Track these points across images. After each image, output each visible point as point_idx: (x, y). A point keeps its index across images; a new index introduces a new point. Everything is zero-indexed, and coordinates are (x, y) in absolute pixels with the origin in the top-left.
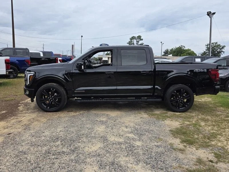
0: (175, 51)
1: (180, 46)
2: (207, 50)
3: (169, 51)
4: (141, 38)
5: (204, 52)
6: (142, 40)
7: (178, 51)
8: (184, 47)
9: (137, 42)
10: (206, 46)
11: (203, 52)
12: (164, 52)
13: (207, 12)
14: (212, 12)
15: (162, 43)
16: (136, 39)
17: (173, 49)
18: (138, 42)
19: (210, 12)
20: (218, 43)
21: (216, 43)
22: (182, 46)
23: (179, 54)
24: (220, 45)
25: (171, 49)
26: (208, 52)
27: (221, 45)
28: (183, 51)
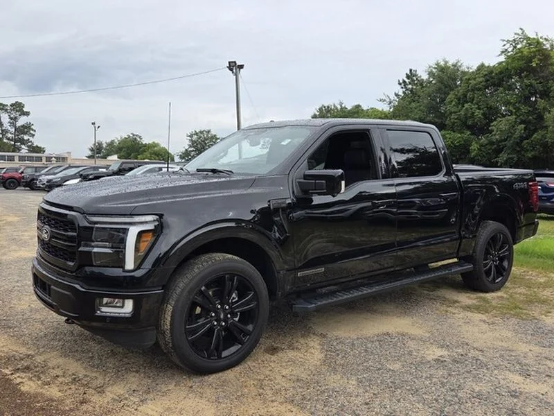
0: (122, 148)
1: (129, 136)
2: (190, 147)
3: (104, 146)
4: (25, 110)
5: (186, 150)
6: (27, 114)
7: (128, 148)
8: (140, 137)
9: (11, 118)
10: (189, 138)
11: (184, 150)
12: (92, 150)
13: (229, 62)
14: (238, 64)
15: (97, 125)
16: (6, 110)
17: (113, 141)
18: (15, 119)
19: (235, 62)
20: (213, 133)
21: (209, 132)
22: (134, 135)
23: (132, 155)
24: (215, 135)
25: (109, 141)
26: (193, 151)
27: (218, 137)
28: (140, 148)
